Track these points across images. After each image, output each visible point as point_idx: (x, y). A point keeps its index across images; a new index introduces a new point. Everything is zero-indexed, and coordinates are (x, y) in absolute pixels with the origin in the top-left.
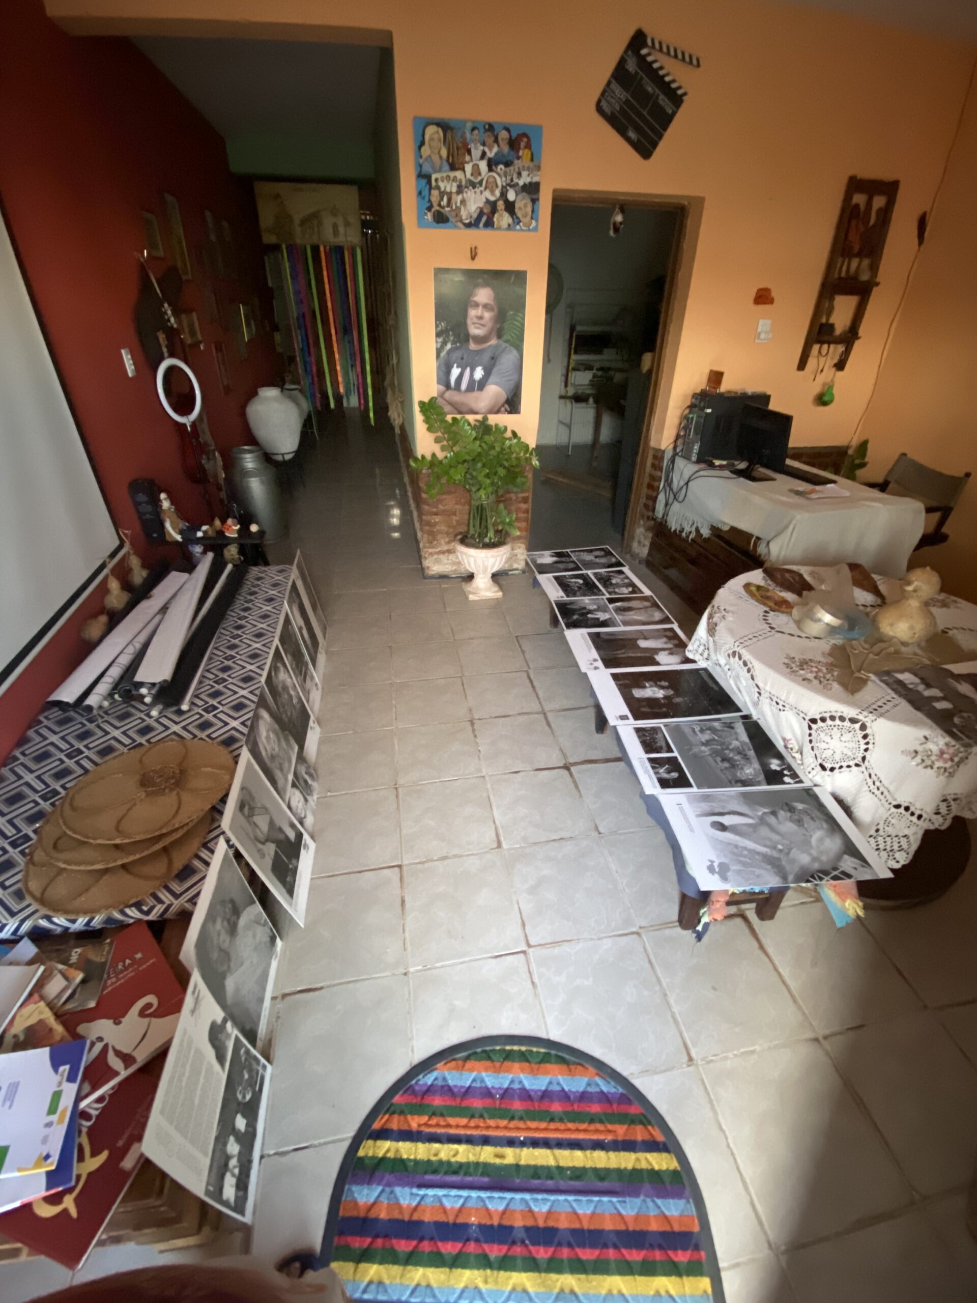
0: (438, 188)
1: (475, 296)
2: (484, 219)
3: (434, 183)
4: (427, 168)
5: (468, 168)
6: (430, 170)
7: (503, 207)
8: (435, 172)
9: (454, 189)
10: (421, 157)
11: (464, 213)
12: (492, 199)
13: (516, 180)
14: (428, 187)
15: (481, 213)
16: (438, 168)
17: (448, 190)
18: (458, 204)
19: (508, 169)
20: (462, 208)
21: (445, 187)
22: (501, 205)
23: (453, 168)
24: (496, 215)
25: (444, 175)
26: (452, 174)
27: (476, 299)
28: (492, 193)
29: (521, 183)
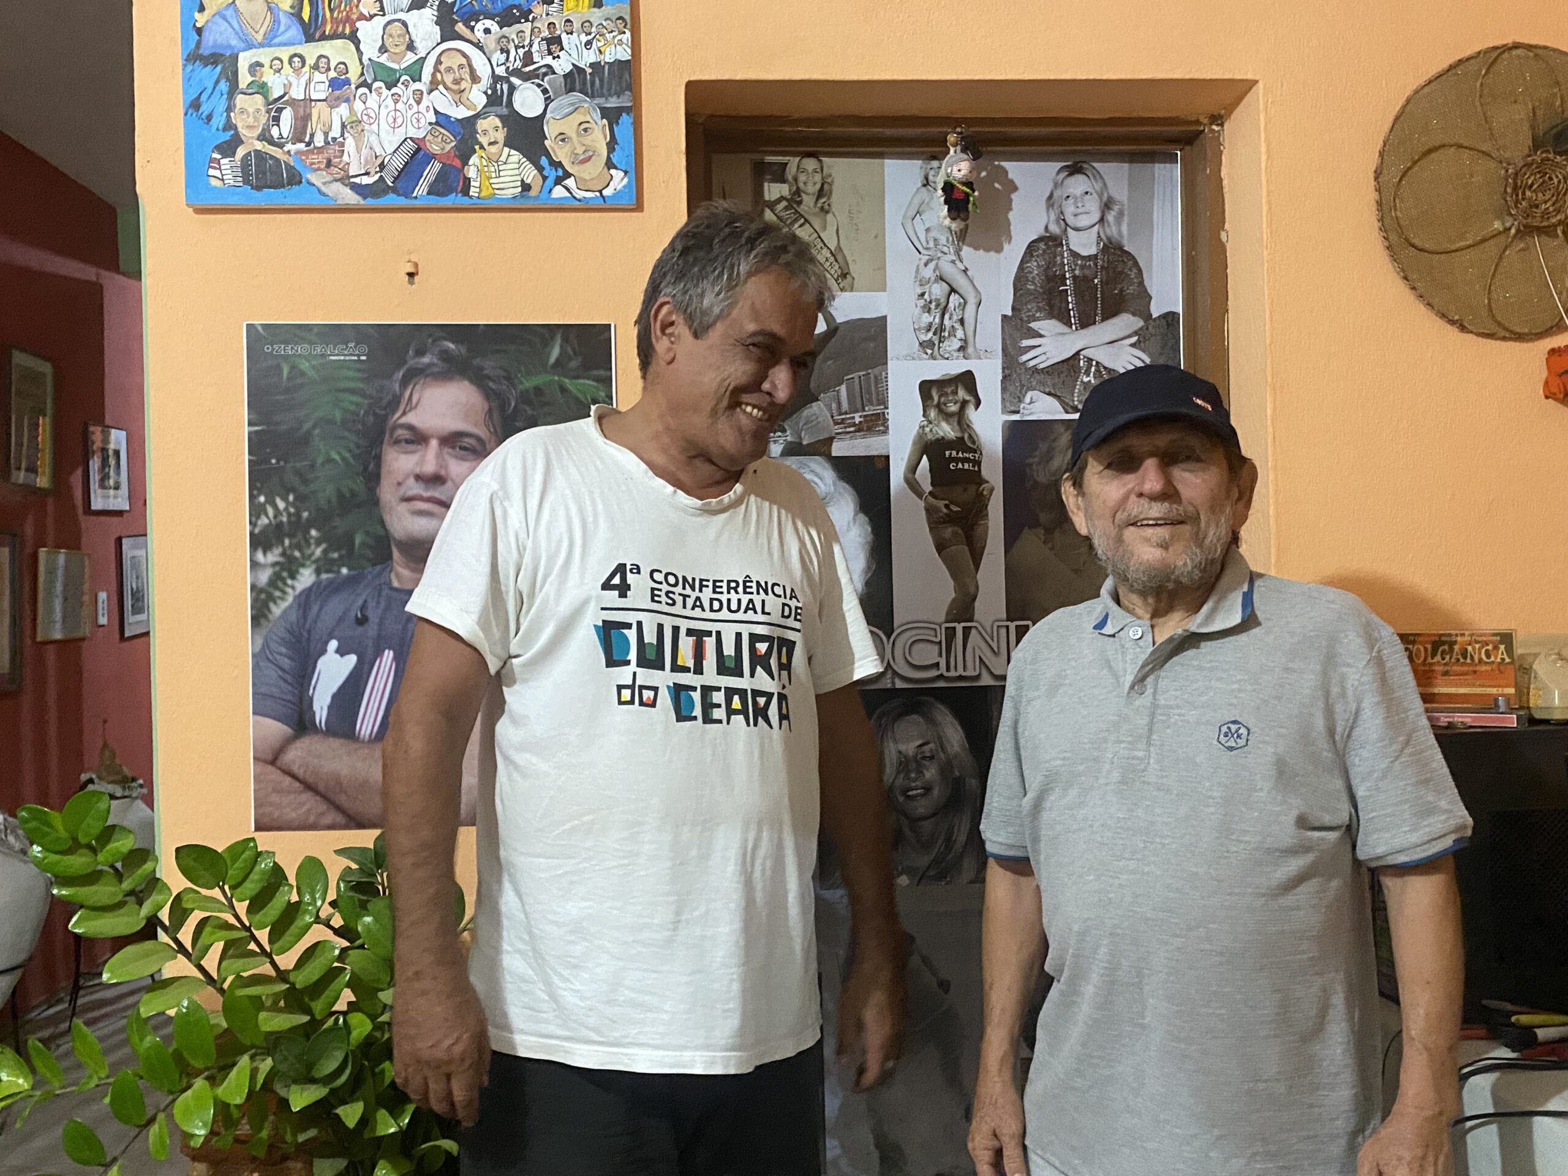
0: (262, 89)
1: (410, 407)
2: (432, 171)
3: (244, 79)
4: (219, 36)
5: (370, 33)
6: (234, 42)
7: (501, 136)
8: (250, 46)
9: (320, 91)
10: (202, 9)
11: (354, 159)
12: (461, 113)
13: (541, 59)
14: (223, 86)
15: (419, 156)
16: (259, 38)
17: (297, 93)
18: (335, 132)
19: (511, 31)
20: (350, 143)
21: (288, 86)
22: (491, 128)
23: (312, 32)
24: (474, 160)
25: (285, 53)
26: (311, 51)
27: (411, 418)
28: (459, 95)
29: (563, 66)
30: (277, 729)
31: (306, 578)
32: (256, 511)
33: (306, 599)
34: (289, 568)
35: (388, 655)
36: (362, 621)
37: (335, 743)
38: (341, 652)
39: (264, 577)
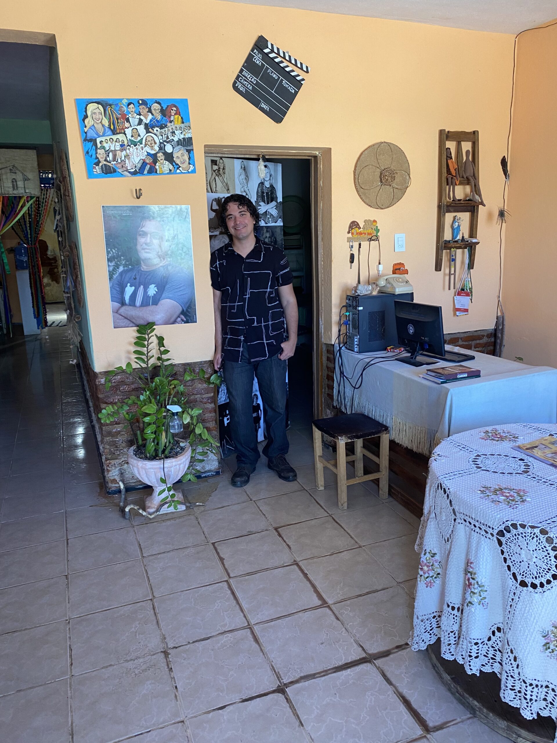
0: (103, 148)
1: (143, 227)
2: (148, 167)
3: (99, 145)
4: (91, 134)
5: (128, 132)
6: (95, 136)
7: (163, 158)
8: (99, 137)
9: (118, 148)
10: (86, 127)
11: (129, 165)
12: (153, 152)
13: (171, 138)
14: (94, 147)
15: (144, 164)
16: (101, 134)
17: (113, 149)
18: (123, 158)
19: (163, 130)
20: (127, 161)
21: (110, 147)
22: (160, 156)
23: (114, 132)
24: (157, 164)
25: (108, 138)
26: (115, 137)
27: (143, 229)
28: (152, 148)
29: (176, 139)
30: (117, 305)
31: (121, 269)
32: (108, 253)
33: (121, 274)
34: (117, 266)
35: (142, 287)
36: (135, 279)
37: (131, 307)
38: (131, 286)
39: (111, 269)
